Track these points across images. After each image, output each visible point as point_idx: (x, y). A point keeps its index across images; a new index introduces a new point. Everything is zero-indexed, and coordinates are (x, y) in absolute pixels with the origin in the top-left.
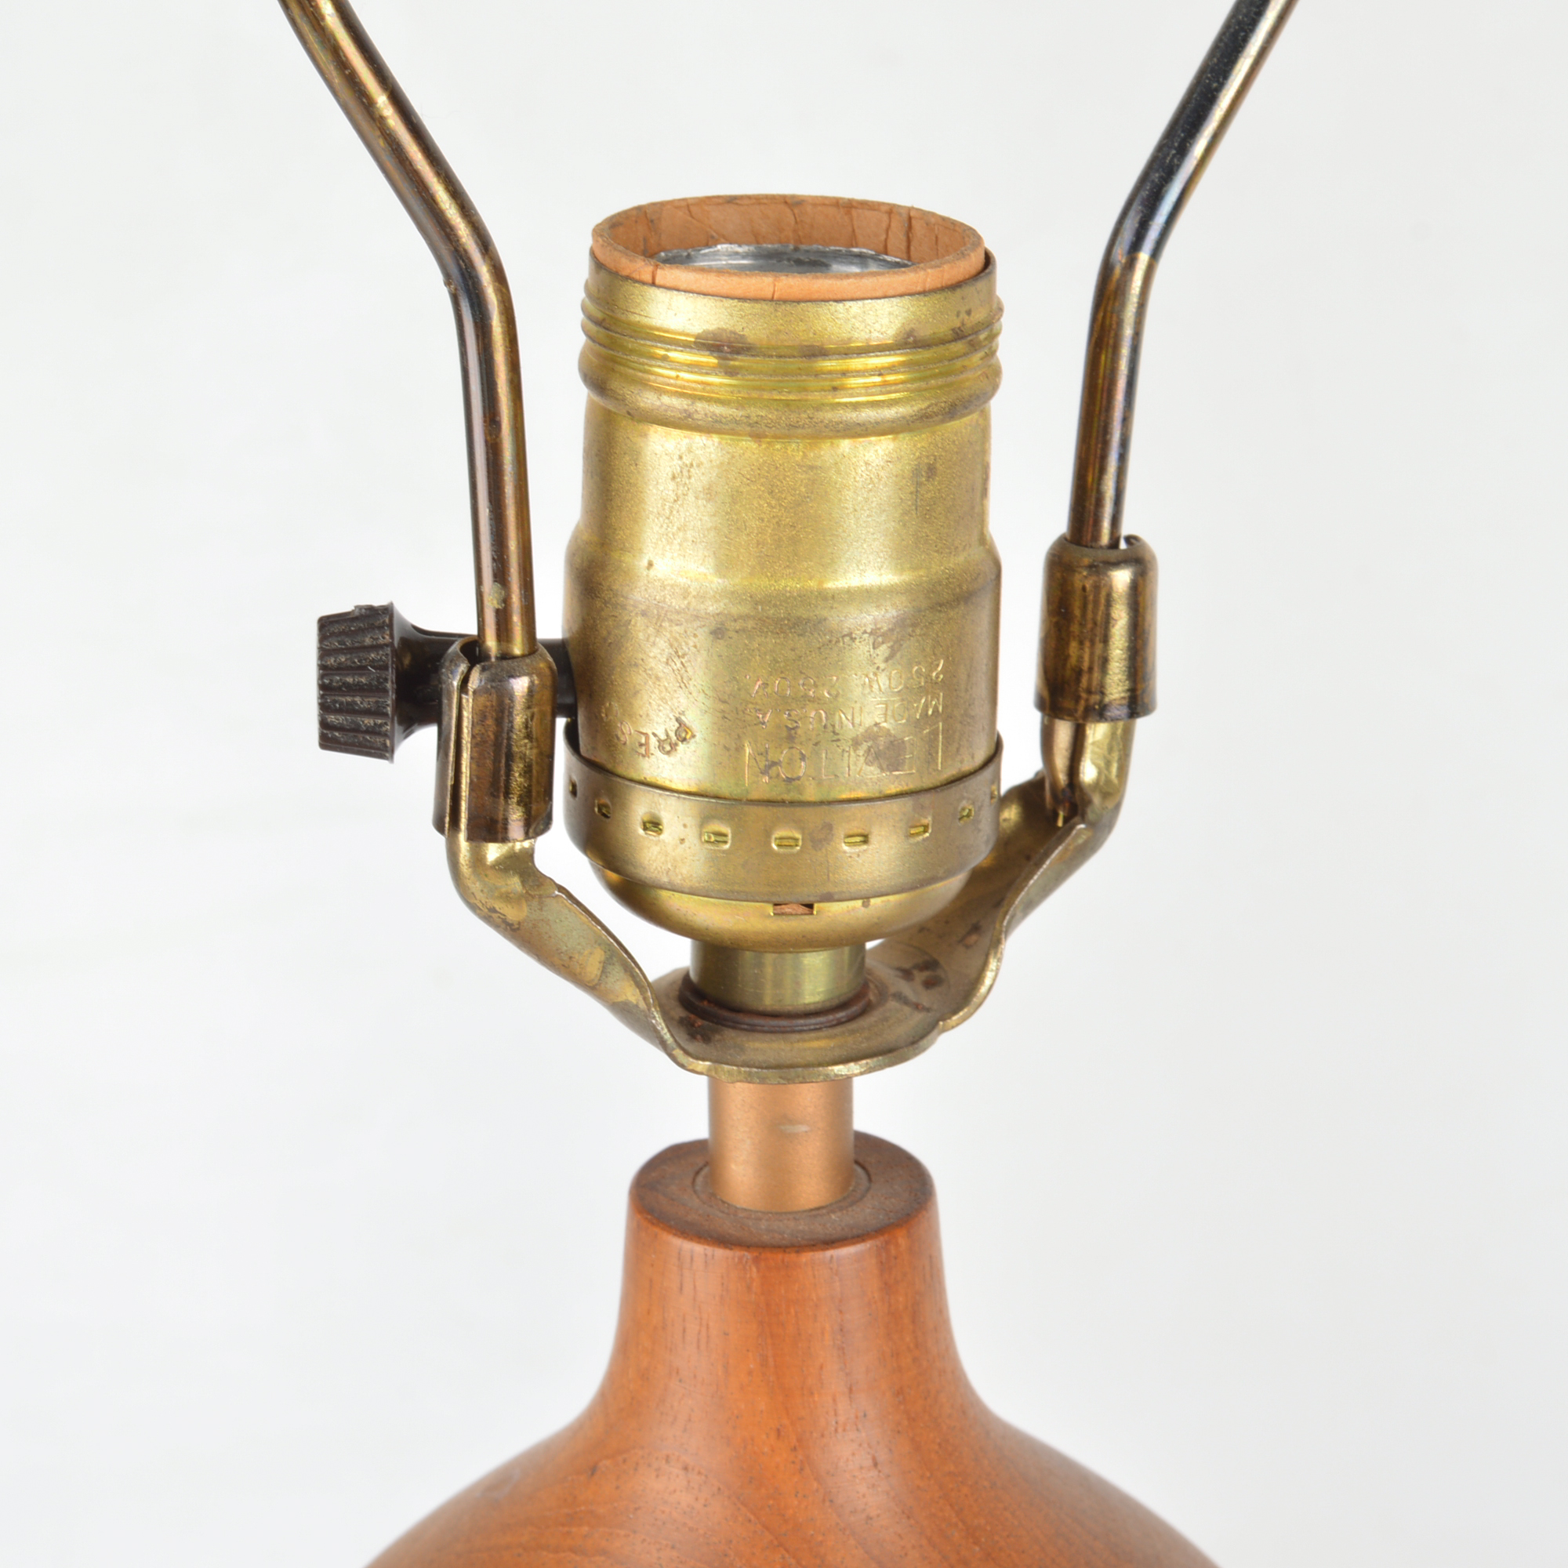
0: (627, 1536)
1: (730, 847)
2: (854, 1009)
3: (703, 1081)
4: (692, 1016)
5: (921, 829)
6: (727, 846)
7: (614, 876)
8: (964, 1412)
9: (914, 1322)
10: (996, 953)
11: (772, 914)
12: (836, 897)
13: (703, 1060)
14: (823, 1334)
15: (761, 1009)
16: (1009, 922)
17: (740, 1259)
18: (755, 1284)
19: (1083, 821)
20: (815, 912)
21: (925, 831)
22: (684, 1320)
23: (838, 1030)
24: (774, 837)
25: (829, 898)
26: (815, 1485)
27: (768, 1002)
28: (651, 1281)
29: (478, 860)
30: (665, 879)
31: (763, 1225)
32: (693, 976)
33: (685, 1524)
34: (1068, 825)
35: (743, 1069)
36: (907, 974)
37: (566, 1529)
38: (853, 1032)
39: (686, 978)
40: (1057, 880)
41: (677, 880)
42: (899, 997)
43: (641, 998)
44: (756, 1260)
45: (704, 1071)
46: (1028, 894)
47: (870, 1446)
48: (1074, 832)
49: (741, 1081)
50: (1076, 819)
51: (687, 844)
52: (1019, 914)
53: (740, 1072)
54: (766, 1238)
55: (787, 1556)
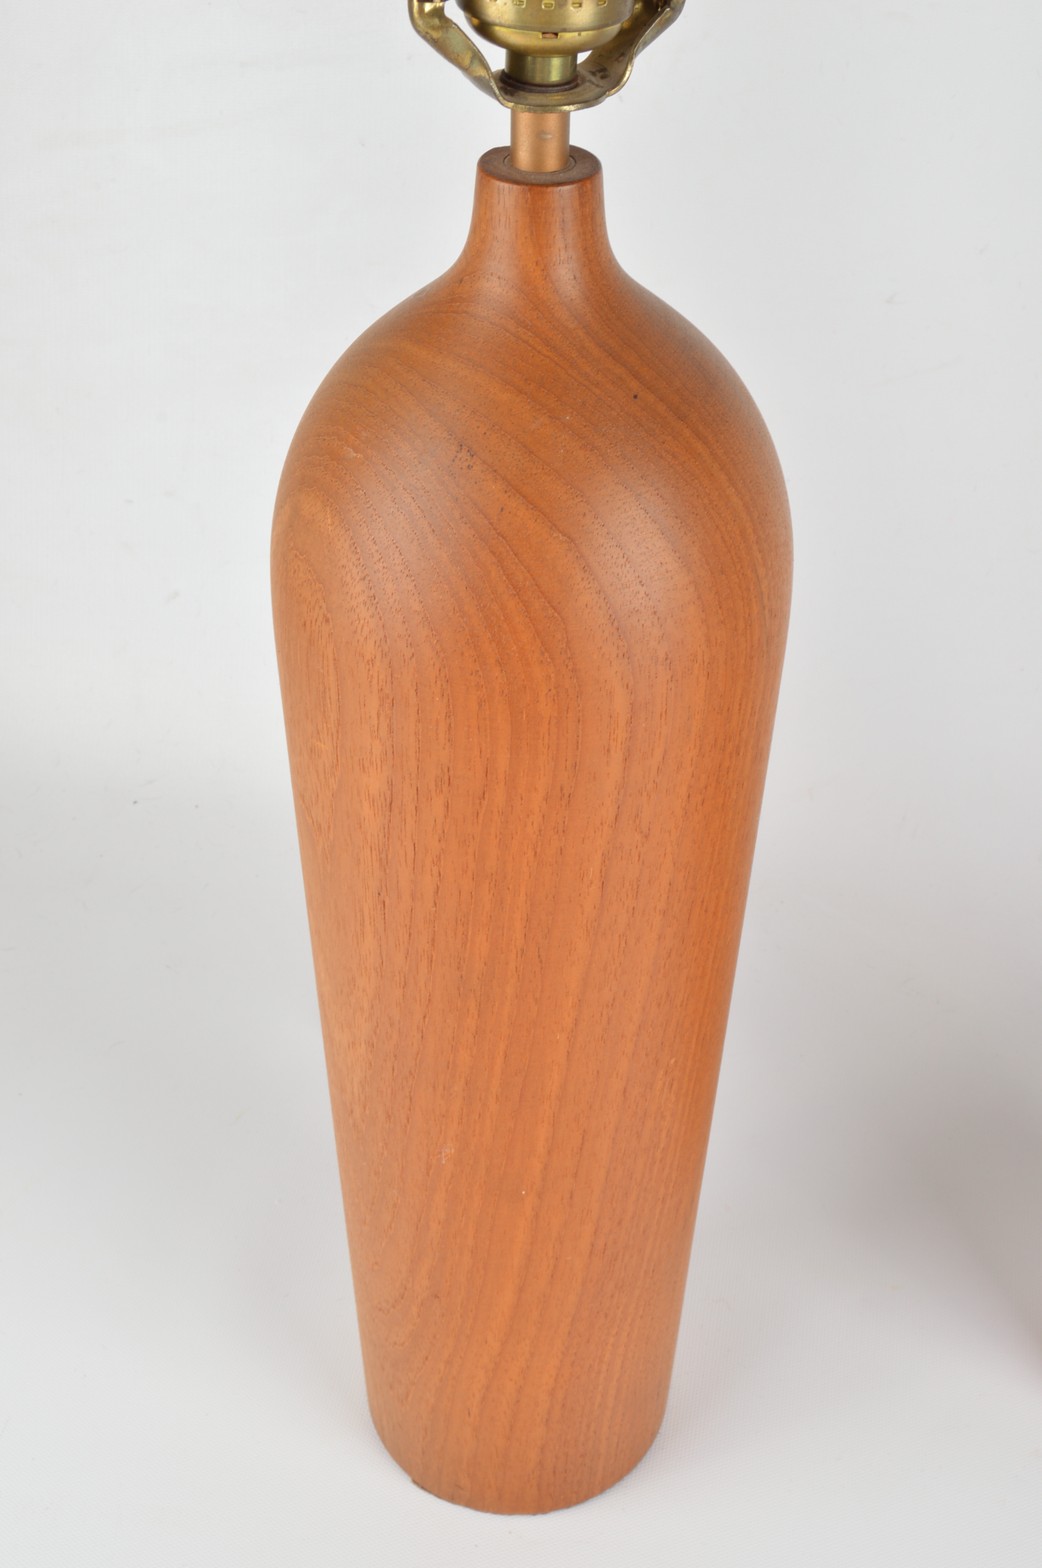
0: (475, 306)
1: (526, 6)
2: (572, 85)
3: (509, 111)
4: (506, 86)
5: (603, 2)
6: (524, 6)
7: (476, 21)
8: (610, 261)
9: (592, 220)
10: (631, 63)
11: (541, 37)
12: (568, 30)
13: (511, 102)
14: (556, 222)
15: (534, 82)
16: (637, 50)
17: (523, 189)
18: (529, 200)
19: (669, 7)
20: (559, 37)
21: (605, 3)
22: (500, 216)
23: (566, 92)
24: (543, 3)
25: (565, 30)
26: (551, 285)
27: (538, 79)
28: (486, 200)
29: (421, 10)
30: (497, 21)
31: (533, 177)
32: (506, 70)
33: (498, 300)
34: (663, 9)
35: (527, 107)
36: (594, 74)
37: (450, 304)
38: (571, 94)
39: (503, 71)
40: (657, 33)
41: (503, 22)
42: (590, 81)
43: (486, 74)
44: (530, 190)
45: (511, 107)
46: (645, 38)
47: (573, 271)
48: (665, 12)
49: (526, 112)
50: (666, 6)
51: (507, 5)
52: (641, 48)
53: (525, 108)
54: (534, 182)
55: (539, 313)
